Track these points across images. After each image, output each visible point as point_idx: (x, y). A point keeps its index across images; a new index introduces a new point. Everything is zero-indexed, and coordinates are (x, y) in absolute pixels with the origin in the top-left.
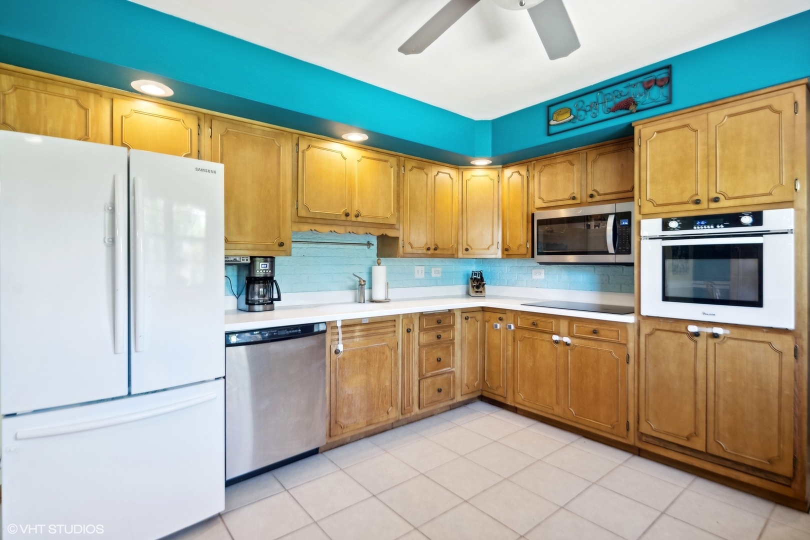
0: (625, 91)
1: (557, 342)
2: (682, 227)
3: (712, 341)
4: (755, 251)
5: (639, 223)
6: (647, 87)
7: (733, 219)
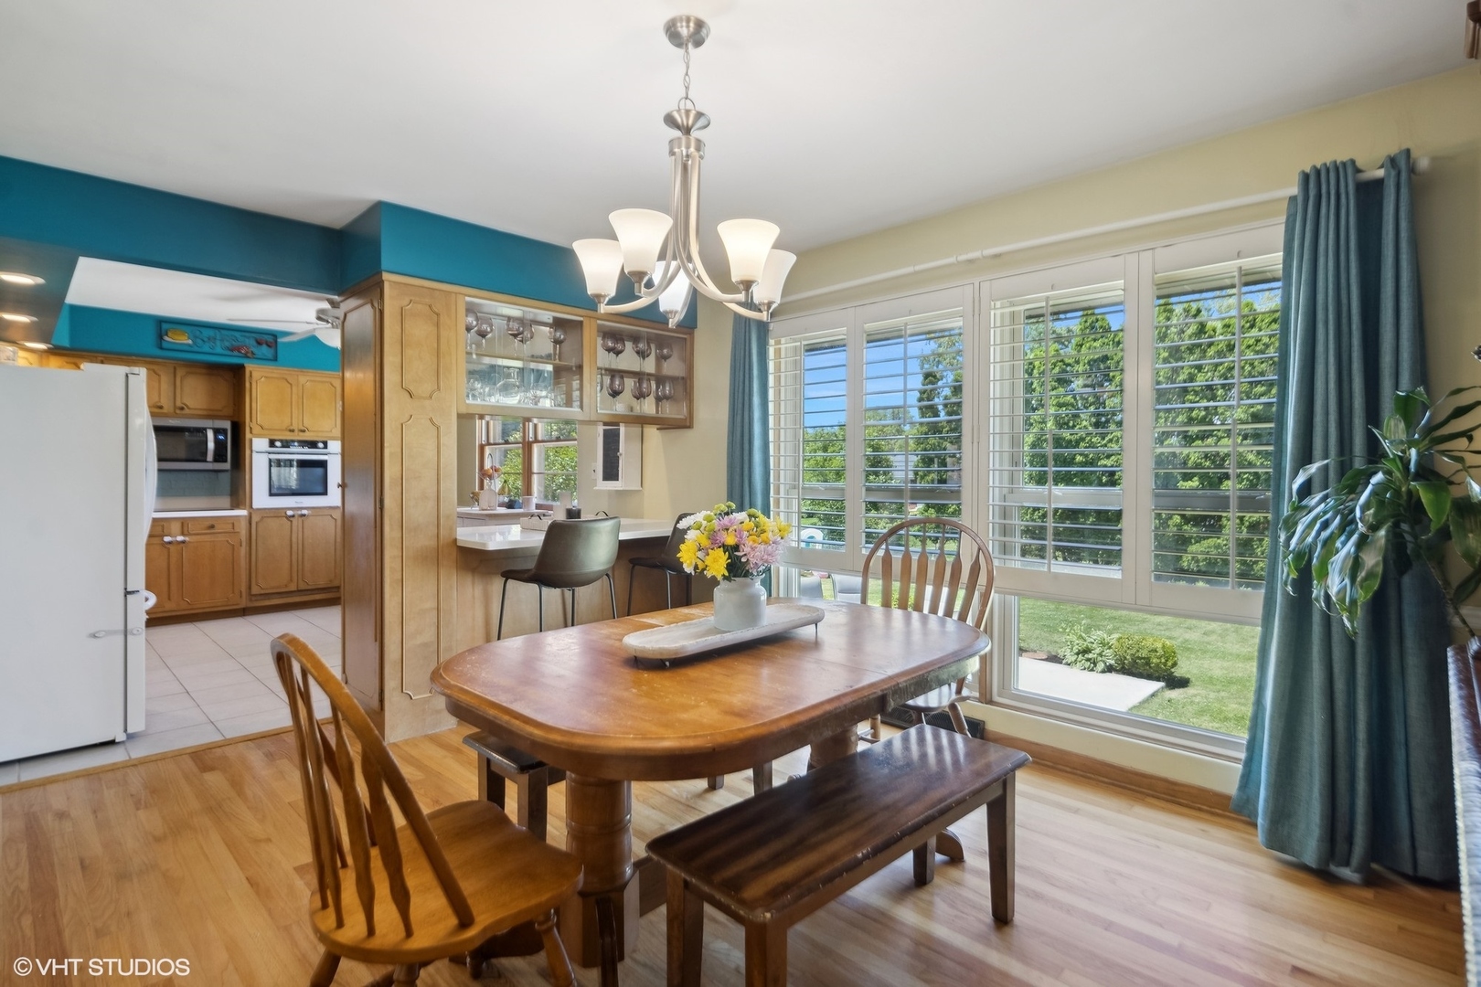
0: (241, 339)
1: (170, 543)
2: (283, 447)
3: (300, 519)
4: (323, 464)
5: (251, 441)
6: (259, 343)
7: (313, 444)
